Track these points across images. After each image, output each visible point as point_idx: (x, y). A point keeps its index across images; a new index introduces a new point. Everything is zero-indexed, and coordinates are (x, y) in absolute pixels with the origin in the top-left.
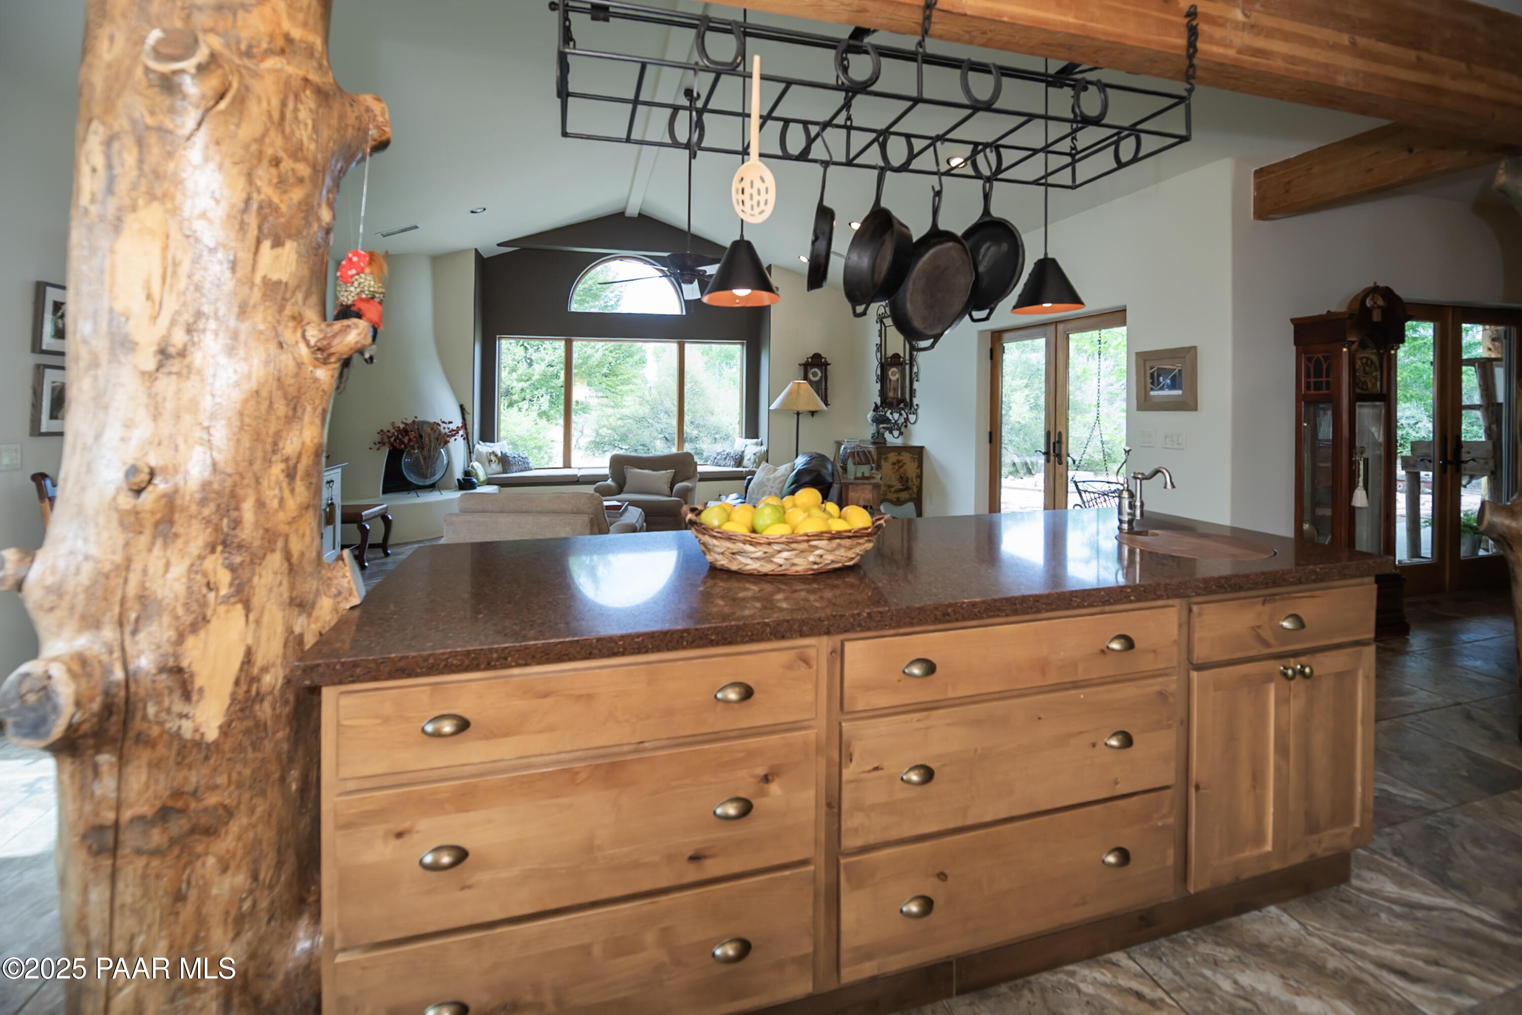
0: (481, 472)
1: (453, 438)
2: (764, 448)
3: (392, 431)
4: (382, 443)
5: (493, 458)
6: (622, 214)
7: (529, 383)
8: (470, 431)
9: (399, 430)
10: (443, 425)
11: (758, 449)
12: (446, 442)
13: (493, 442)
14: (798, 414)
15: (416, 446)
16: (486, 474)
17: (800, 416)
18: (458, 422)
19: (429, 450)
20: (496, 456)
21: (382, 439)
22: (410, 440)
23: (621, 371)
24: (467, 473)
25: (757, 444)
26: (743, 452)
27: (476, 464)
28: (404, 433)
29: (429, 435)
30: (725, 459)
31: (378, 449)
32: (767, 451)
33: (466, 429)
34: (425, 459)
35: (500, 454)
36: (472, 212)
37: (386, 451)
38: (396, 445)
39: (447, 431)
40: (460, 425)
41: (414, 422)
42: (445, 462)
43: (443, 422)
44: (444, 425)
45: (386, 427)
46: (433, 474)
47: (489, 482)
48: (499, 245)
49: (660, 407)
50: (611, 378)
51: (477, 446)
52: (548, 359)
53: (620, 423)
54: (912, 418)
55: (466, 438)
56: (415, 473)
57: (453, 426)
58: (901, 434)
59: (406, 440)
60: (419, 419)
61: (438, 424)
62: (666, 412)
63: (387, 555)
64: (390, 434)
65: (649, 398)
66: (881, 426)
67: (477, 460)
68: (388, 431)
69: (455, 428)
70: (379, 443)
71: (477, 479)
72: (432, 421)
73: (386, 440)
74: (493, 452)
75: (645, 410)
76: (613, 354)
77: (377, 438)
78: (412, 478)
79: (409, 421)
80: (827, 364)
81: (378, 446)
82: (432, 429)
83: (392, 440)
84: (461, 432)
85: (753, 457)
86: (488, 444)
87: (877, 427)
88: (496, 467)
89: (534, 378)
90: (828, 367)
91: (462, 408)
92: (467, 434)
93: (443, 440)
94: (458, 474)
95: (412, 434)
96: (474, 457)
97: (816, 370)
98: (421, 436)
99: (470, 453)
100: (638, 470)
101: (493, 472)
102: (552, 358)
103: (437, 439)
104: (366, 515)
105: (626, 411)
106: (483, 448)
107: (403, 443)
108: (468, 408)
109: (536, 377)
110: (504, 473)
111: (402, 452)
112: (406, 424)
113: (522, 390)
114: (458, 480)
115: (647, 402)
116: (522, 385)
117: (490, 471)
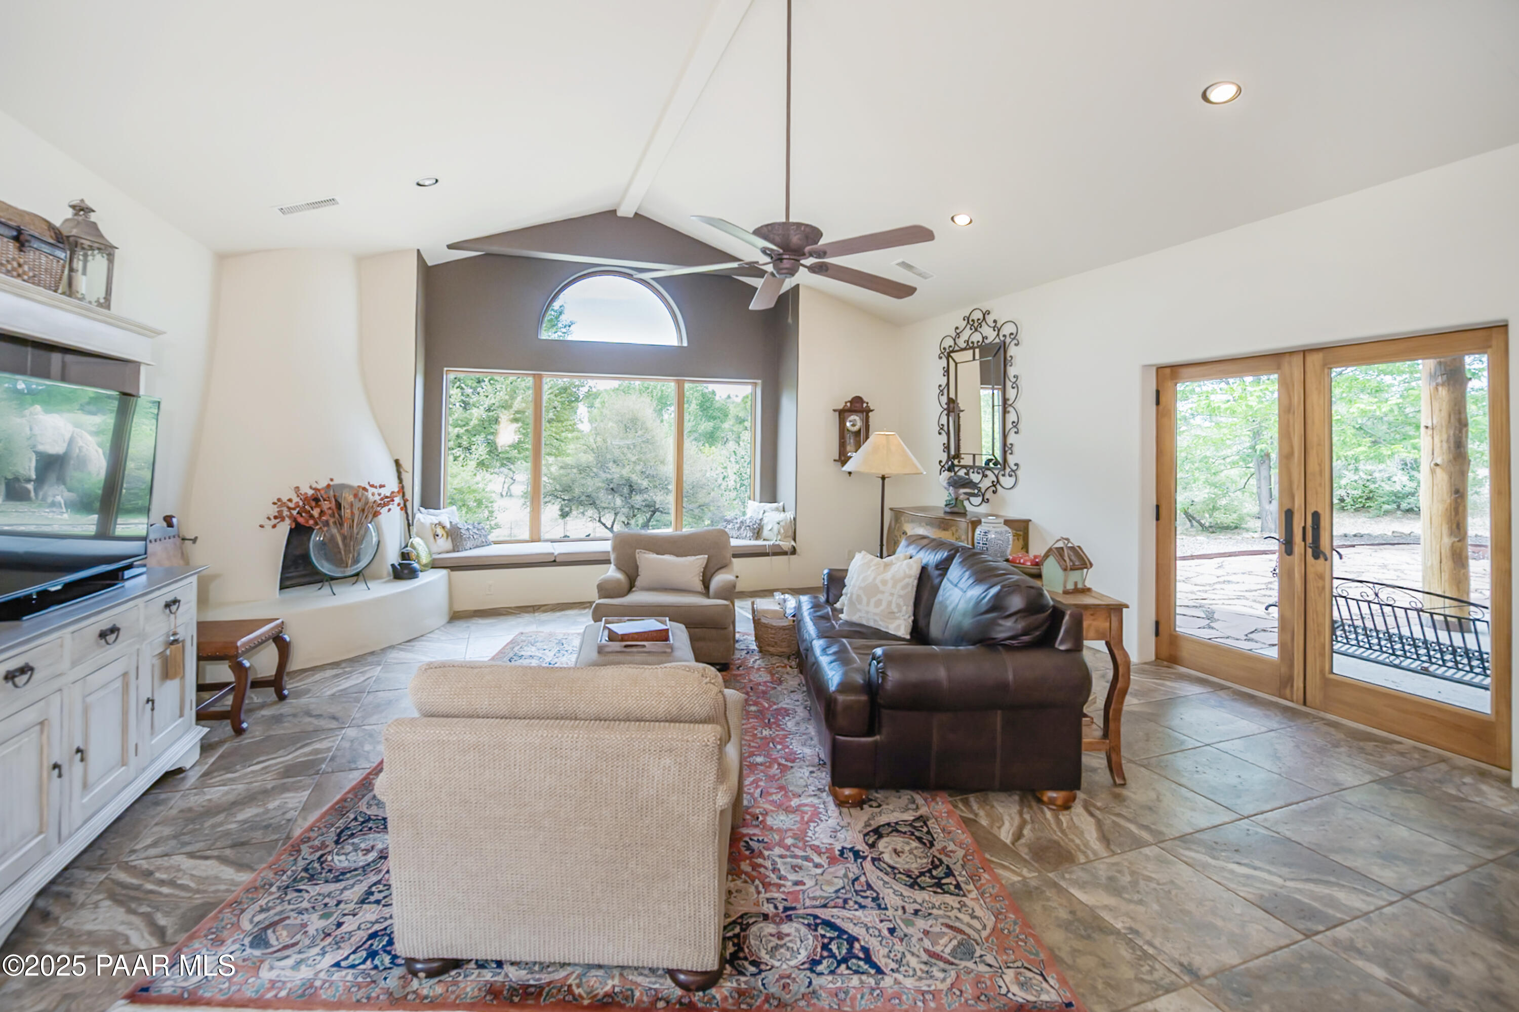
0: (422, 549)
1: (387, 508)
2: (790, 515)
3: (296, 499)
4: (280, 517)
5: (440, 531)
6: (614, 212)
7: (465, 428)
8: (408, 496)
9: (306, 499)
10: (371, 490)
11: (781, 516)
12: (376, 514)
13: (439, 509)
14: (883, 478)
15: (331, 521)
16: (430, 553)
17: (886, 481)
18: (392, 486)
19: (351, 527)
20: (444, 527)
21: (280, 512)
22: (322, 513)
23: (566, 417)
24: (405, 556)
25: (777, 509)
26: (761, 520)
27: (416, 541)
28: (313, 504)
29: (352, 505)
30: (739, 529)
31: (274, 526)
32: (795, 519)
33: (404, 495)
34: (344, 538)
35: (448, 526)
36: (419, 184)
37: (285, 527)
38: (301, 520)
39: (377, 498)
40: (396, 490)
41: (329, 486)
42: (375, 540)
43: (372, 486)
44: (373, 490)
45: (287, 494)
46: (356, 561)
47: (435, 565)
48: (450, 247)
49: (609, 456)
50: (555, 424)
51: (418, 516)
52: (487, 403)
53: (562, 471)
54: (1007, 481)
55: (404, 508)
56: (328, 559)
57: (386, 492)
58: (985, 501)
59: (316, 513)
60: (336, 482)
61: (365, 489)
62: (614, 462)
63: (282, 697)
64: (291, 505)
65: (595, 446)
66: (962, 491)
67: (418, 535)
68: (290, 500)
69: (388, 494)
70: (275, 517)
71: (419, 562)
72: (355, 483)
73: (286, 513)
74: (440, 524)
75: (588, 458)
76: (558, 398)
77: (273, 511)
78: (324, 567)
79: (322, 485)
80: (868, 411)
81: (274, 522)
82: (356, 496)
83: (295, 512)
84: (398, 500)
85: (776, 527)
86: (432, 511)
87: (956, 493)
88: (444, 543)
89: (472, 424)
90: (870, 414)
91: (397, 463)
92: (405, 501)
93: (371, 511)
94: (392, 556)
95: (325, 505)
96: (414, 530)
97: (857, 418)
98: (339, 506)
99: (409, 525)
100: (655, 556)
101: (440, 550)
102: (493, 401)
103: (363, 510)
104: (244, 644)
105: (569, 460)
106: (425, 518)
107: (312, 516)
108: (406, 464)
109: (474, 422)
110: (454, 551)
111: (310, 530)
112: (316, 489)
113: (458, 436)
114: (393, 565)
115: (592, 450)
116: (457, 430)
117: (435, 549)
